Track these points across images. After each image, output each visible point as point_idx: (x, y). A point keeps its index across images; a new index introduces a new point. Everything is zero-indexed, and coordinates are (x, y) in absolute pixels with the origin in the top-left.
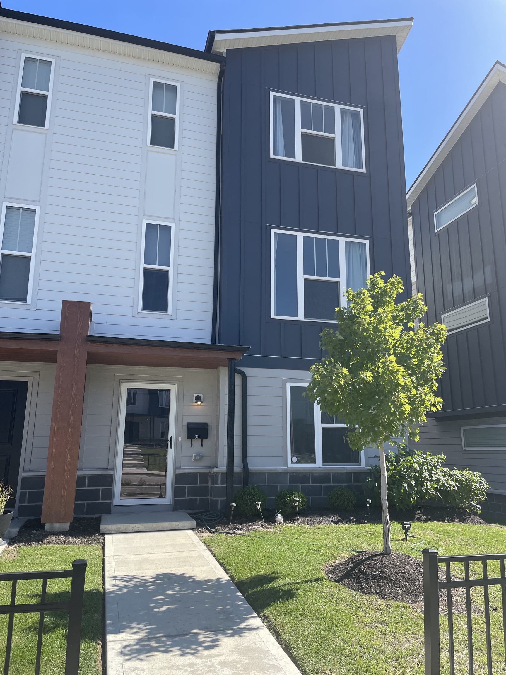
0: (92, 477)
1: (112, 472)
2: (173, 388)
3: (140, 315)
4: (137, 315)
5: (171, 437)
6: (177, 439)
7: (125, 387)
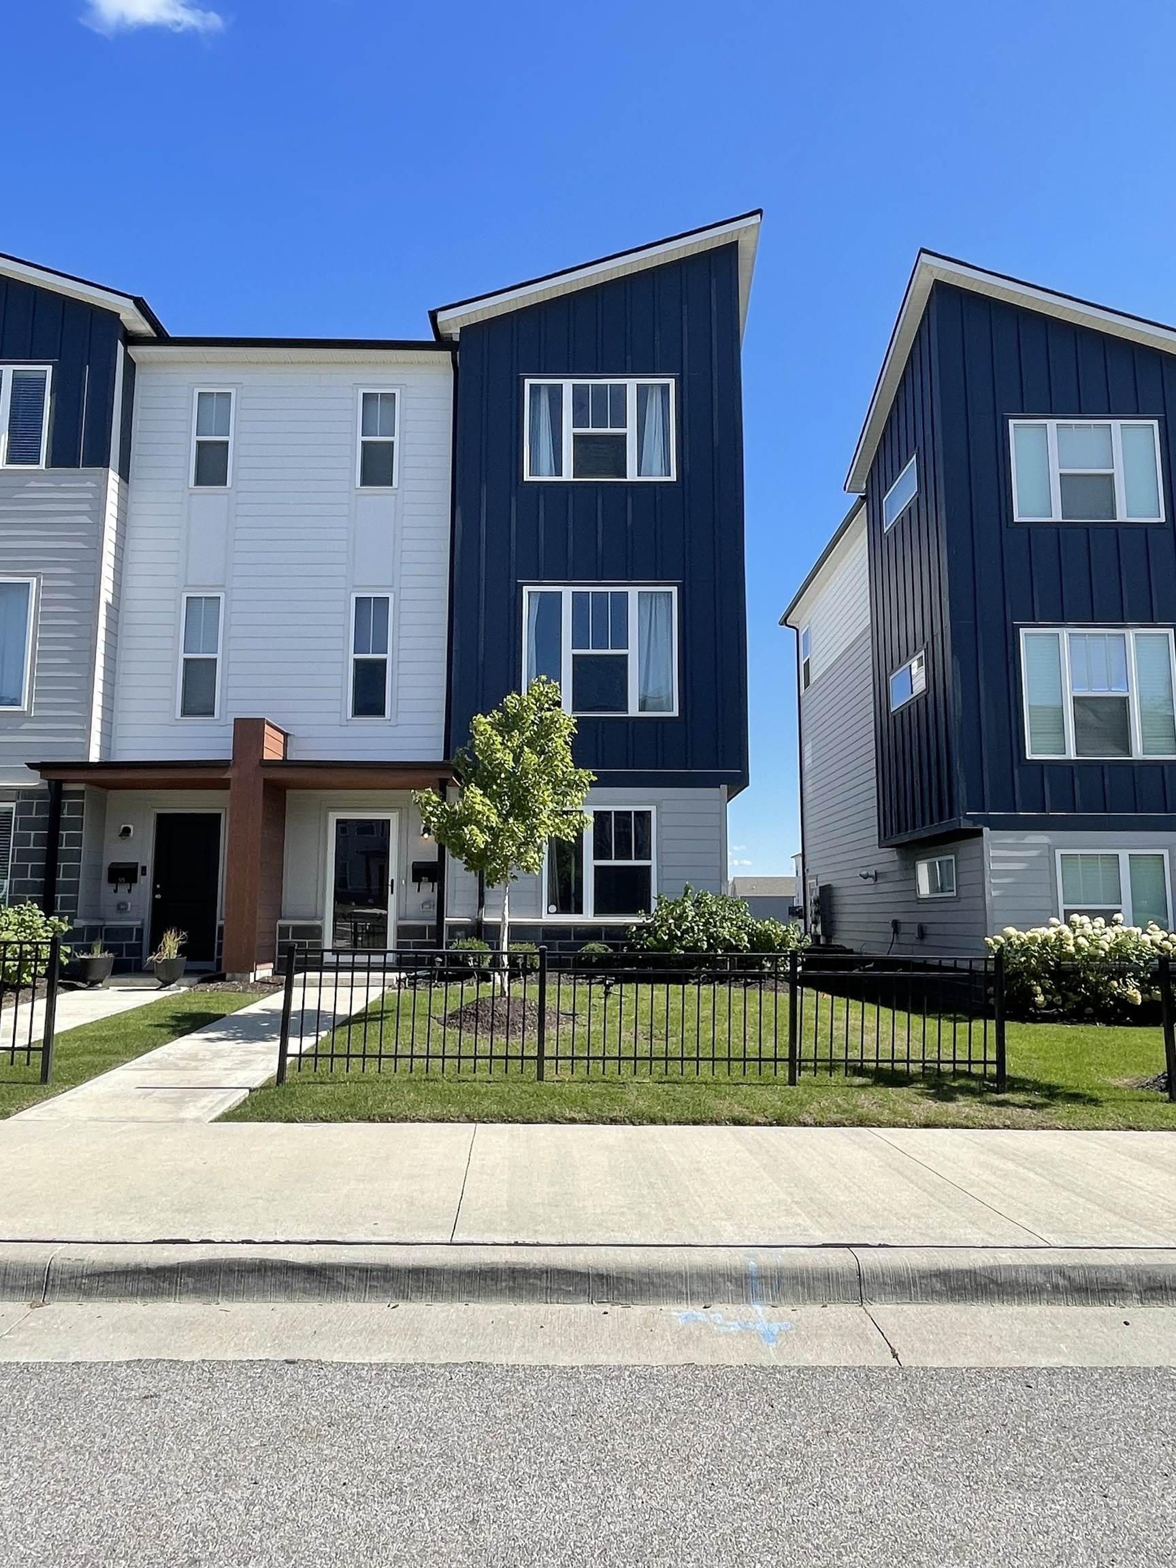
0: (296, 928)
1: (318, 923)
2: (393, 817)
3: (350, 723)
4: (345, 723)
5: (392, 881)
6: (399, 883)
7: (333, 817)
